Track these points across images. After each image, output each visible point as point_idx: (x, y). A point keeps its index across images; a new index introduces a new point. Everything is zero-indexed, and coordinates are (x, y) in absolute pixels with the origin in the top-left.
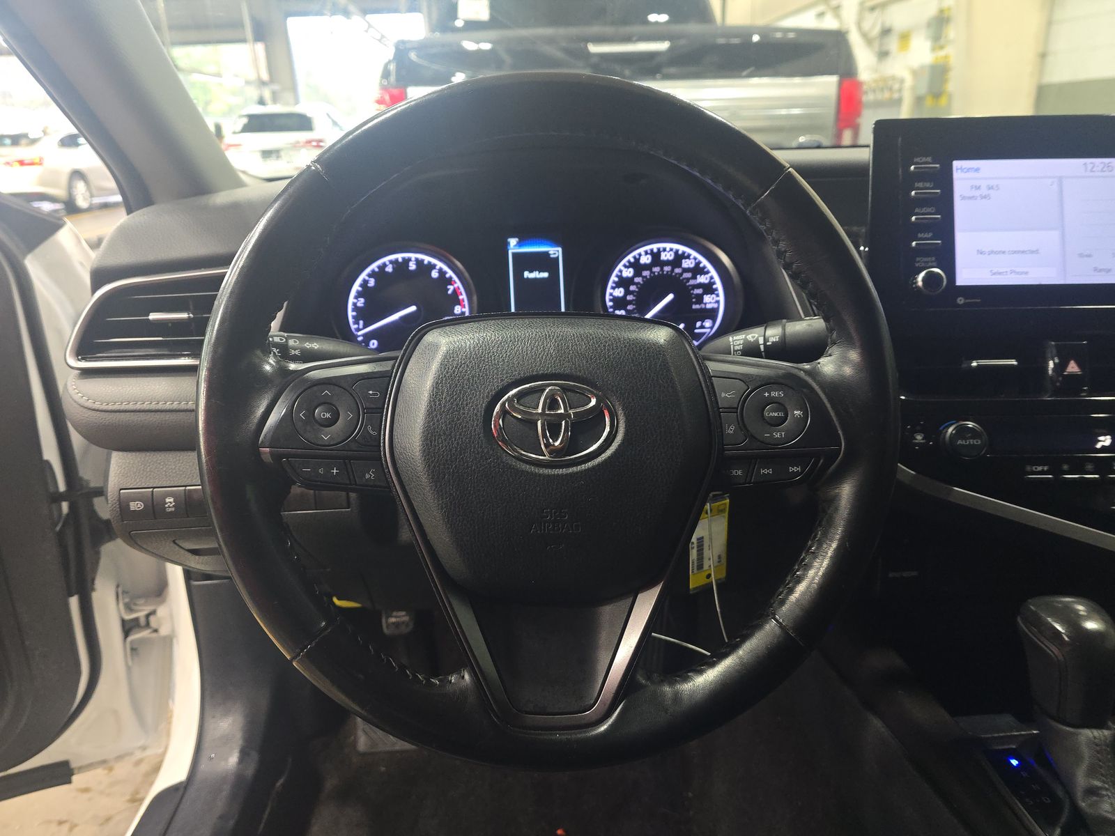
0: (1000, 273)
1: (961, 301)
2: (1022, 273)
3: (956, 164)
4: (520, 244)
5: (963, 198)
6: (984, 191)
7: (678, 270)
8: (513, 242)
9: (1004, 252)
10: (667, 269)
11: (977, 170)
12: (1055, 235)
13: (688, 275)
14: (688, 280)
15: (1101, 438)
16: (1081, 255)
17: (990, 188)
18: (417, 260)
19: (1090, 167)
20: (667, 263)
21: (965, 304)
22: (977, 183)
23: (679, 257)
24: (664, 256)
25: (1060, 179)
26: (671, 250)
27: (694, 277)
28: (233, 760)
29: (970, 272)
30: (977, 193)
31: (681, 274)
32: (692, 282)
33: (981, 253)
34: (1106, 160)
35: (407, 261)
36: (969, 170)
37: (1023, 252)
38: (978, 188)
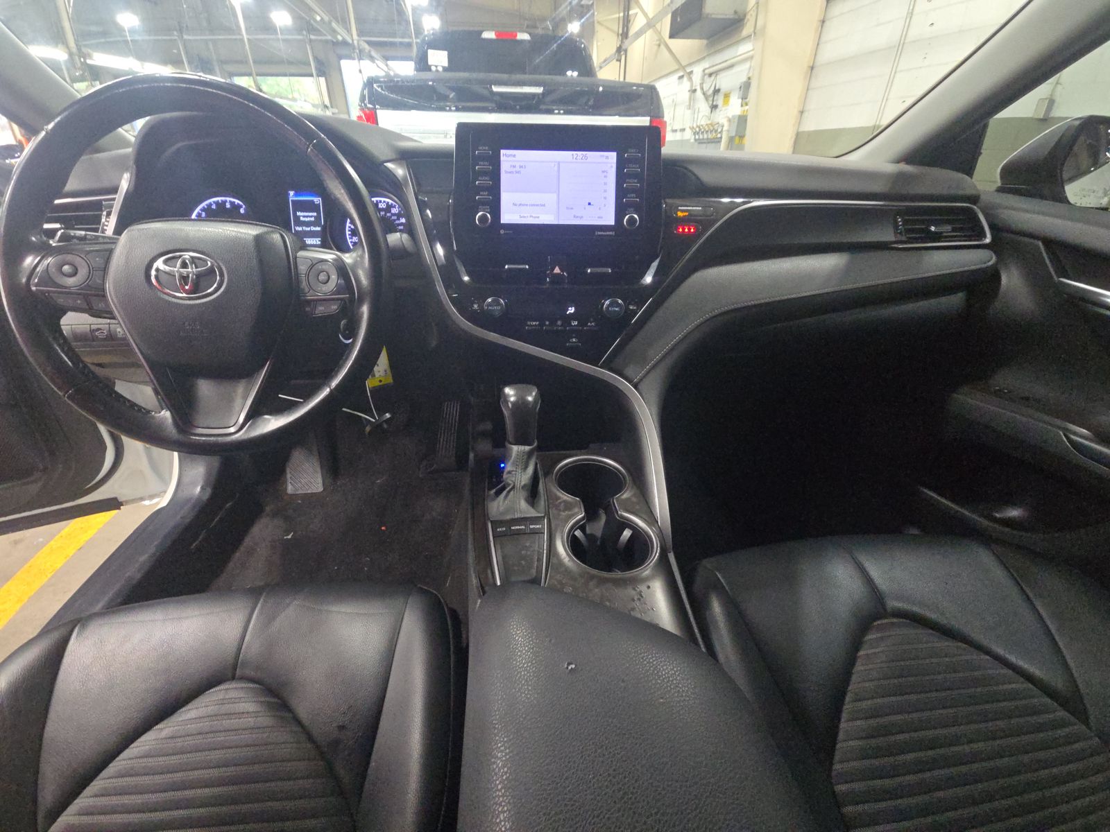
0: (524, 217)
1: (502, 232)
2: (535, 217)
3: (503, 152)
4: (296, 195)
5: (506, 172)
6: (518, 169)
7: (388, 215)
8: (292, 193)
9: (527, 205)
10: (382, 213)
11: (514, 156)
12: (554, 196)
13: (395, 218)
14: (395, 220)
15: (570, 309)
16: (567, 208)
17: (521, 167)
18: (230, 202)
19: (575, 156)
20: (382, 210)
21: (504, 234)
22: (514, 164)
23: (389, 207)
24: (382, 206)
25: (559, 163)
26: (384, 202)
27: (398, 219)
28: (199, 489)
29: (509, 216)
30: (514, 170)
31: (391, 217)
32: (397, 222)
33: (515, 205)
34: (584, 153)
35: (224, 202)
36: (510, 155)
37: (537, 205)
38: (514, 167)
